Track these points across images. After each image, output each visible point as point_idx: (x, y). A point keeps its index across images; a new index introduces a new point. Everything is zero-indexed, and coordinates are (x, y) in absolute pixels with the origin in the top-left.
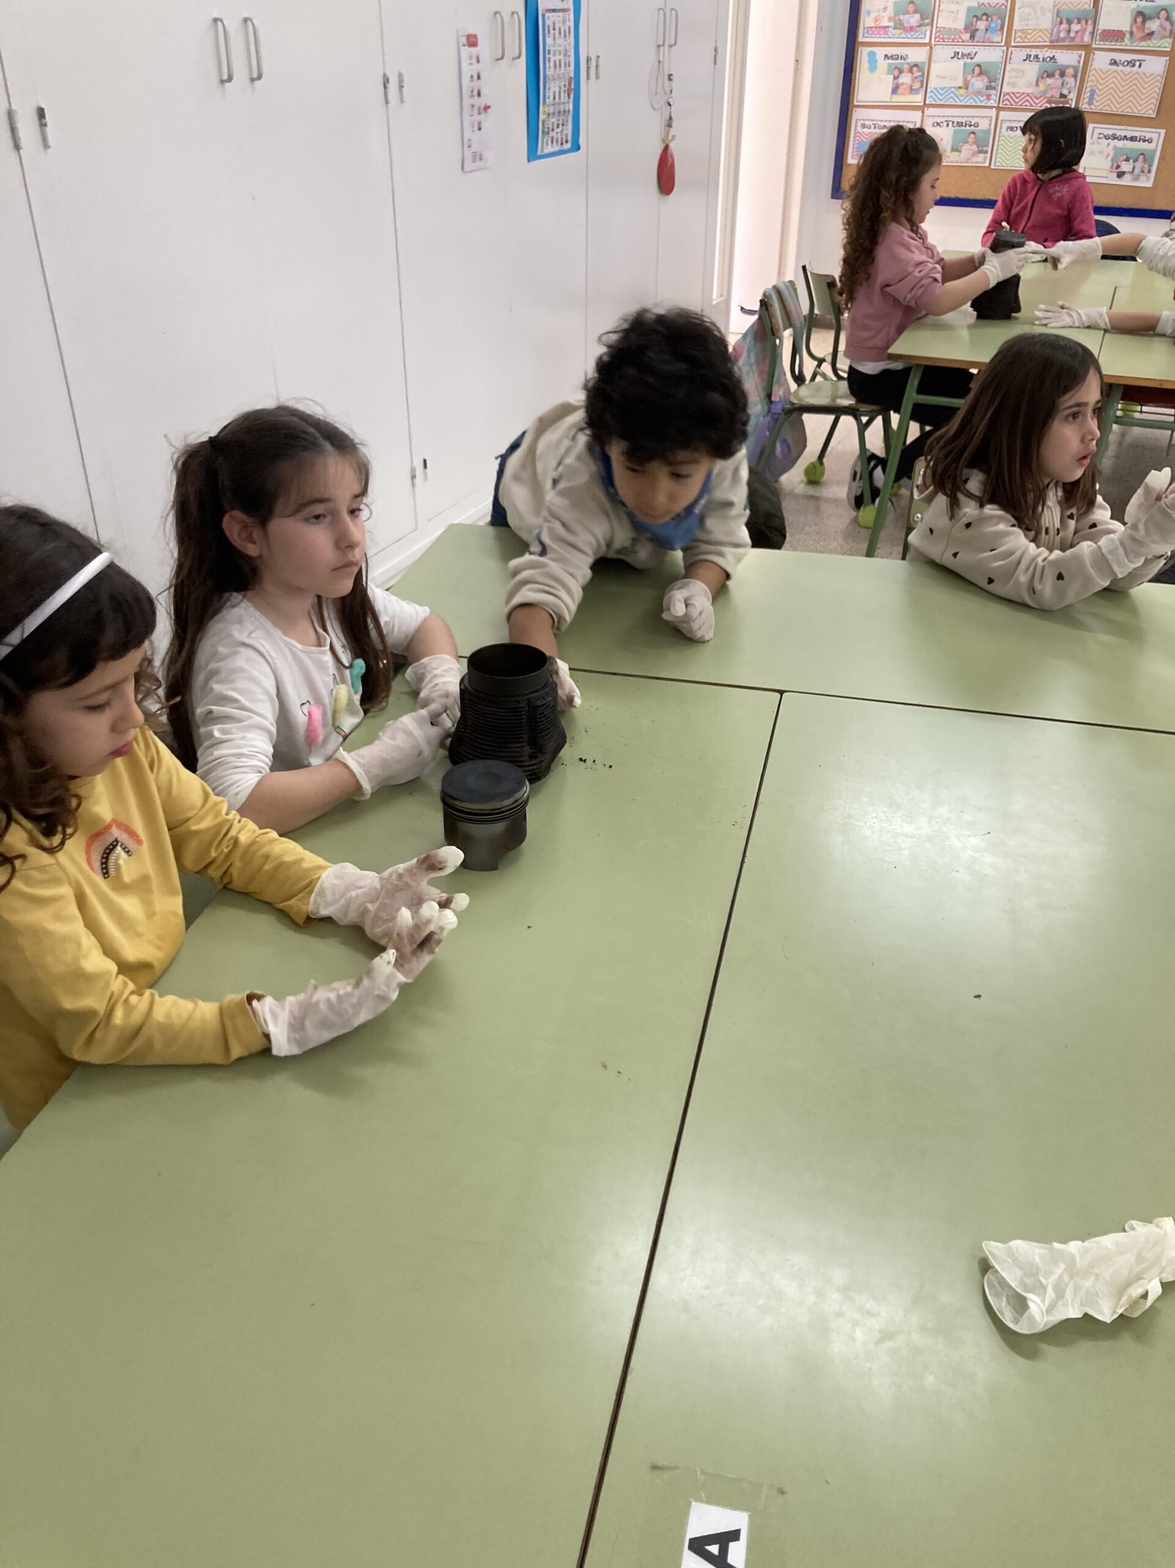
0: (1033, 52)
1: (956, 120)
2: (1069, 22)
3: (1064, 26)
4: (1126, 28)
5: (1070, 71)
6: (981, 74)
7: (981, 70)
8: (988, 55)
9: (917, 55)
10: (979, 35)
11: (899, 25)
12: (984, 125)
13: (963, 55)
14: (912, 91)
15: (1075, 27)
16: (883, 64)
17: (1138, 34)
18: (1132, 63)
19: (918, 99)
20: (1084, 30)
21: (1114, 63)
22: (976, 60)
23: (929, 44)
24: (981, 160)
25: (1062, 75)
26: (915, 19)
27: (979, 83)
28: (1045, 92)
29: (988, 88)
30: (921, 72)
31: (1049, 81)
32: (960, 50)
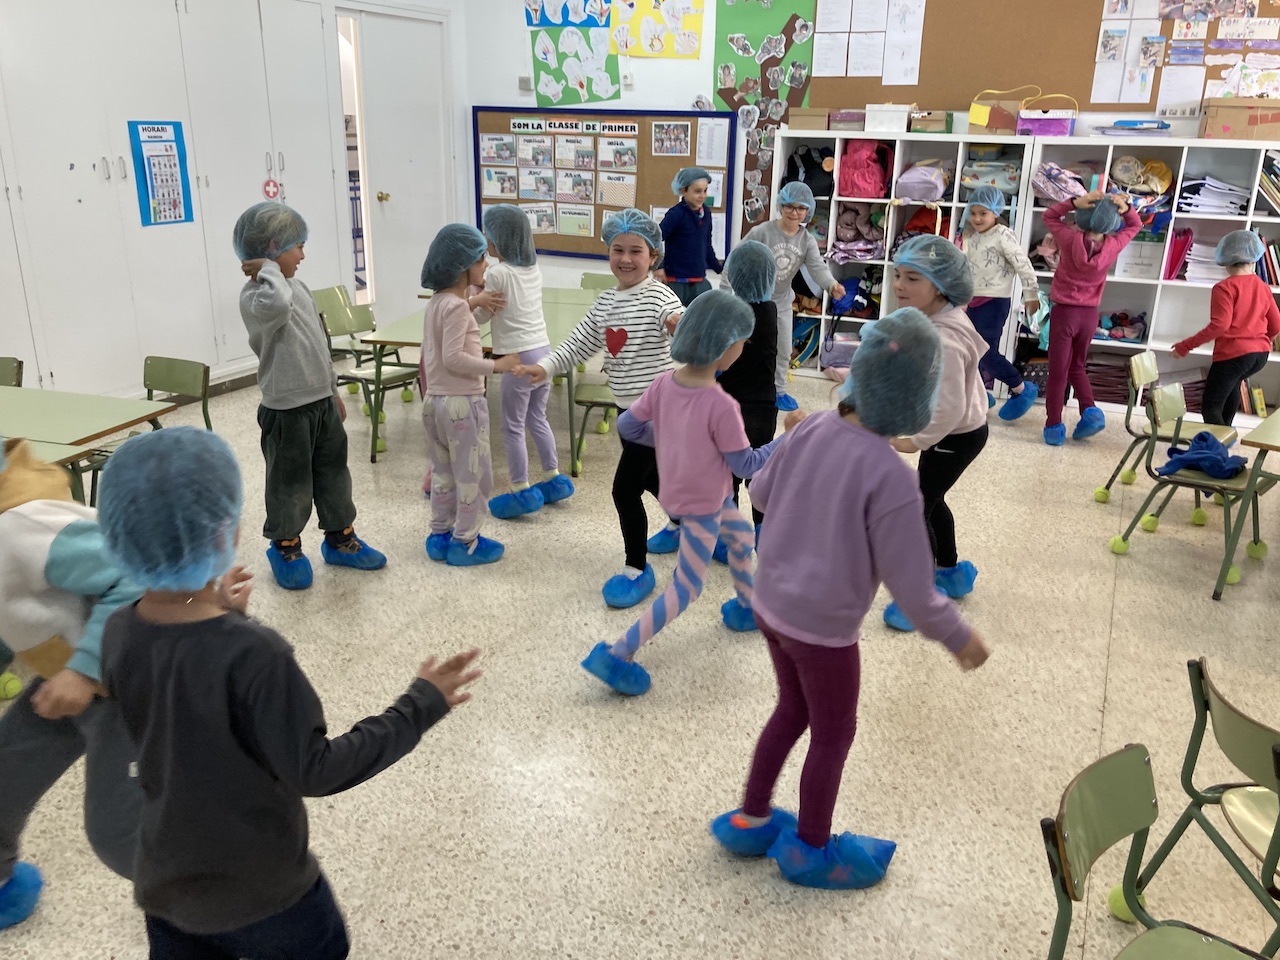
0: (569, 172)
1: (535, 209)
2: (583, 157)
3: (581, 159)
4: (612, 160)
5: (588, 183)
6: (544, 182)
7: (545, 181)
8: (548, 173)
9: (512, 172)
10: (540, 162)
11: (499, 156)
12: (549, 212)
13: (534, 173)
14: (511, 191)
15: (586, 160)
16: (495, 177)
17: (618, 163)
18: (619, 179)
19: (514, 196)
20: (591, 162)
21: (610, 178)
22: (542, 175)
23: (516, 167)
24: (550, 230)
25: (585, 184)
26: (507, 153)
27: (544, 188)
28: (577, 194)
29: (549, 190)
30: (515, 181)
31: (579, 188)
32: (533, 170)
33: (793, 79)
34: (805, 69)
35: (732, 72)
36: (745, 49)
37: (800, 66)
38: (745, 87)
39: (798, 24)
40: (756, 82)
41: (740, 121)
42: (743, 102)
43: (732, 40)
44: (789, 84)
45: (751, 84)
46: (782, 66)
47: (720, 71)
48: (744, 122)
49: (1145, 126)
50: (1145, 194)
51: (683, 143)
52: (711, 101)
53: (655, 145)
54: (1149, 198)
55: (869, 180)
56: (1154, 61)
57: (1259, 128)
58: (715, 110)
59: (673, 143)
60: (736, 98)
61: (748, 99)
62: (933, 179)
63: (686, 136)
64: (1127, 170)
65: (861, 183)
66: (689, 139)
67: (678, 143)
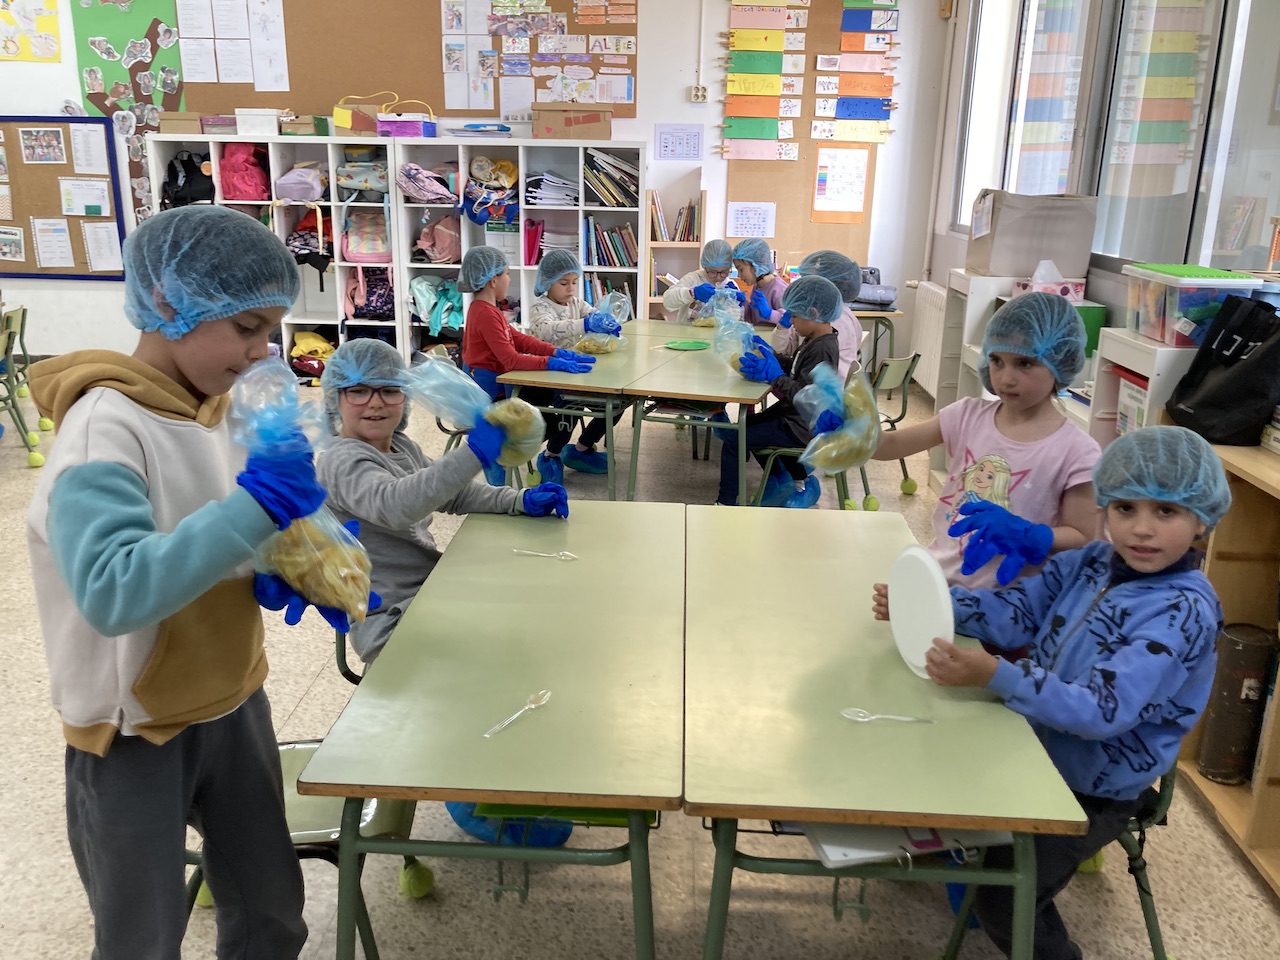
33: (165, 84)
34: (175, 74)
35: (99, 76)
36: (109, 53)
37: (169, 71)
38: (115, 92)
39: (161, 28)
40: (126, 87)
41: (116, 127)
42: (116, 107)
43: (93, 43)
44: (162, 90)
45: (122, 89)
46: (151, 71)
47: (85, 75)
48: (121, 128)
49: (488, 128)
50: (496, 189)
51: (57, 150)
52: (82, 106)
53: (25, 152)
54: (501, 193)
55: (249, 183)
56: (491, 72)
57: (574, 128)
58: (87, 115)
59: (46, 150)
60: (107, 103)
61: (121, 104)
62: (310, 180)
63: (59, 143)
64: (481, 168)
65: (242, 186)
66: (62, 146)
67: (51, 149)
